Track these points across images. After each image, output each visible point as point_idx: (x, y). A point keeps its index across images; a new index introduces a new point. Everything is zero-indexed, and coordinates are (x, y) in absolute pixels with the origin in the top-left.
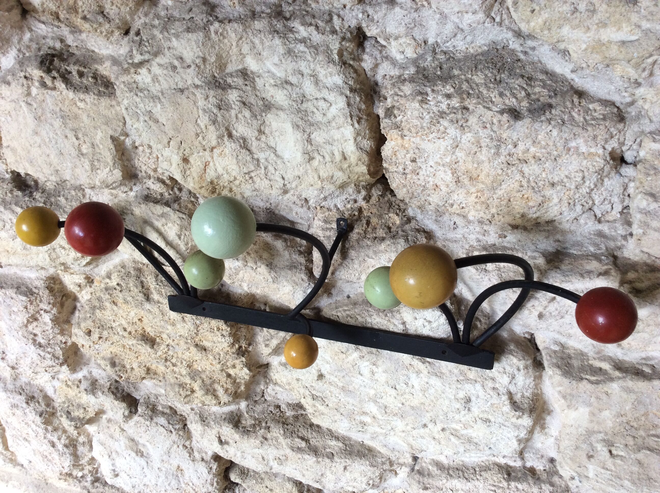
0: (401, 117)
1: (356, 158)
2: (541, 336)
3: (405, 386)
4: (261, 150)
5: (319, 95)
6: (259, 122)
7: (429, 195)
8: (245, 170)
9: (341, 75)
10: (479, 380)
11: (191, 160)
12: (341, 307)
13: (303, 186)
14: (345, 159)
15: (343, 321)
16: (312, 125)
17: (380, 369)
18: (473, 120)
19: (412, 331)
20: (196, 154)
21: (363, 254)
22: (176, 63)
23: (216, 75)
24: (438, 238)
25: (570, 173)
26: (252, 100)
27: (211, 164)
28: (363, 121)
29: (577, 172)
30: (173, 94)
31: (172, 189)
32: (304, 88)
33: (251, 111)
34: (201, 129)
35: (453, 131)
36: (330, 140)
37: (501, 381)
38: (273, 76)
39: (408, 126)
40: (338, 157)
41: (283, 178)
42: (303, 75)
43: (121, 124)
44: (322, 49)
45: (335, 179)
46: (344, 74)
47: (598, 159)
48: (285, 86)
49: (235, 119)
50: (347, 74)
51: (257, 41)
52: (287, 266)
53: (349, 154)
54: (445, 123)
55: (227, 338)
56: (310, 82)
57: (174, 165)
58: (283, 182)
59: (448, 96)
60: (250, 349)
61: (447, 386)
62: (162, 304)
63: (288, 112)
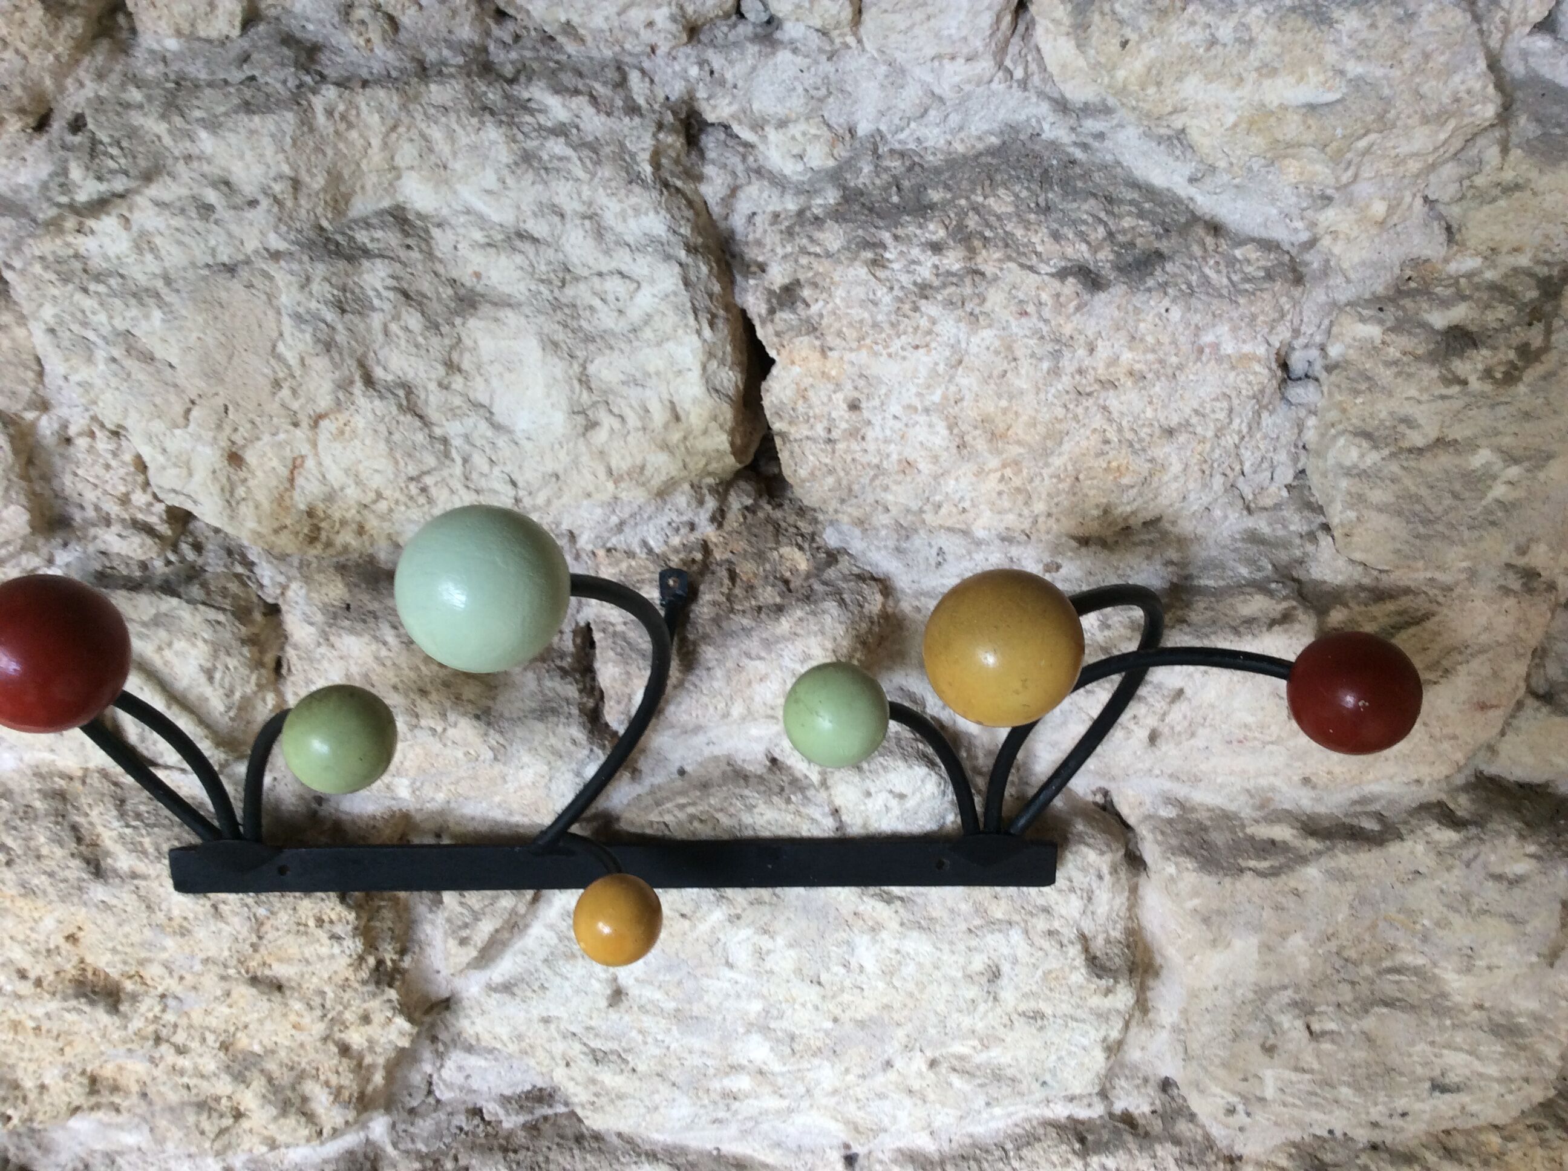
0: (821, 303)
1: (706, 414)
2: (1130, 792)
3: (843, 971)
4: (453, 413)
5: (605, 265)
6: (447, 342)
7: (886, 489)
8: (412, 470)
9: (663, 212)
10: (1016, 918)
11: (251, 457)
12: (668, 799)
13: (565, 499)
14: (678, 418)
15: (680, 834)
16: (589, 339)
17: (780, 941)
18: (995, 298)
19: (855, 827)
20: (266, 438)
21: (734, 651)
22: (212, 196)
23: (325, 224)
24: (903, 592)
25: (1202, 405)
26: (425, 284)
27: (310, 463)
28: (720, 324)
29: (1217, 399)
30: (204, 278)
31: (175, 549)
32: (567, 248)
33: (423, 313)
34: (289, 367)
35: (950, 327)
36: (638, 375)
37: (1064, 912)
38: (482, 221)
39: (837, 325)
40: (659, 416)
41: (514, 484)
42: (562, 216)
43: (30, 375)
44: (608, 150)
45: (648, 472)
46: (668, 210)
47: (1257, 368)
48: (518, 243)
49: (380, 337)
50: (675, 211)
51: (436, 134)
52: (533, 711)
53: (687, 405)
54: (930, 308)
55: (348, 943)
56: (581, 233)
57: (201, 474)
58: (512, 492)
59: (936, 248)
60: (407, 963)
61: (946, 947)
62: (145, 877)
63: (527, 310)
